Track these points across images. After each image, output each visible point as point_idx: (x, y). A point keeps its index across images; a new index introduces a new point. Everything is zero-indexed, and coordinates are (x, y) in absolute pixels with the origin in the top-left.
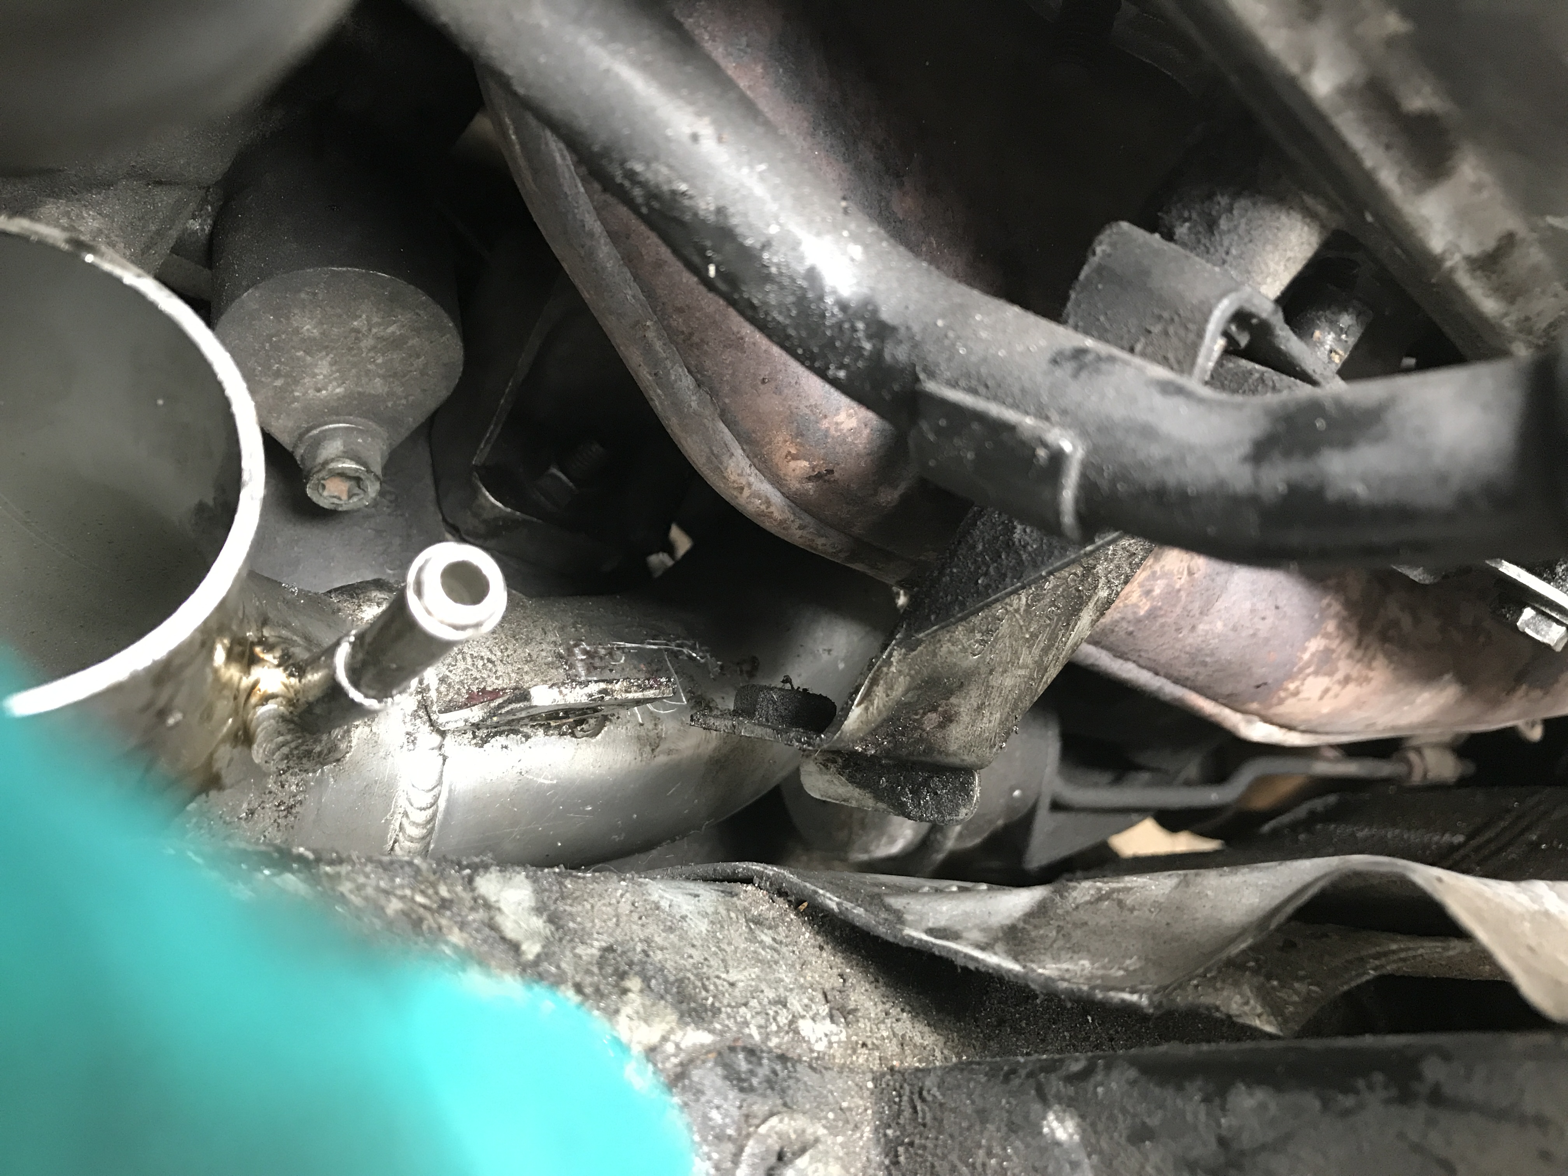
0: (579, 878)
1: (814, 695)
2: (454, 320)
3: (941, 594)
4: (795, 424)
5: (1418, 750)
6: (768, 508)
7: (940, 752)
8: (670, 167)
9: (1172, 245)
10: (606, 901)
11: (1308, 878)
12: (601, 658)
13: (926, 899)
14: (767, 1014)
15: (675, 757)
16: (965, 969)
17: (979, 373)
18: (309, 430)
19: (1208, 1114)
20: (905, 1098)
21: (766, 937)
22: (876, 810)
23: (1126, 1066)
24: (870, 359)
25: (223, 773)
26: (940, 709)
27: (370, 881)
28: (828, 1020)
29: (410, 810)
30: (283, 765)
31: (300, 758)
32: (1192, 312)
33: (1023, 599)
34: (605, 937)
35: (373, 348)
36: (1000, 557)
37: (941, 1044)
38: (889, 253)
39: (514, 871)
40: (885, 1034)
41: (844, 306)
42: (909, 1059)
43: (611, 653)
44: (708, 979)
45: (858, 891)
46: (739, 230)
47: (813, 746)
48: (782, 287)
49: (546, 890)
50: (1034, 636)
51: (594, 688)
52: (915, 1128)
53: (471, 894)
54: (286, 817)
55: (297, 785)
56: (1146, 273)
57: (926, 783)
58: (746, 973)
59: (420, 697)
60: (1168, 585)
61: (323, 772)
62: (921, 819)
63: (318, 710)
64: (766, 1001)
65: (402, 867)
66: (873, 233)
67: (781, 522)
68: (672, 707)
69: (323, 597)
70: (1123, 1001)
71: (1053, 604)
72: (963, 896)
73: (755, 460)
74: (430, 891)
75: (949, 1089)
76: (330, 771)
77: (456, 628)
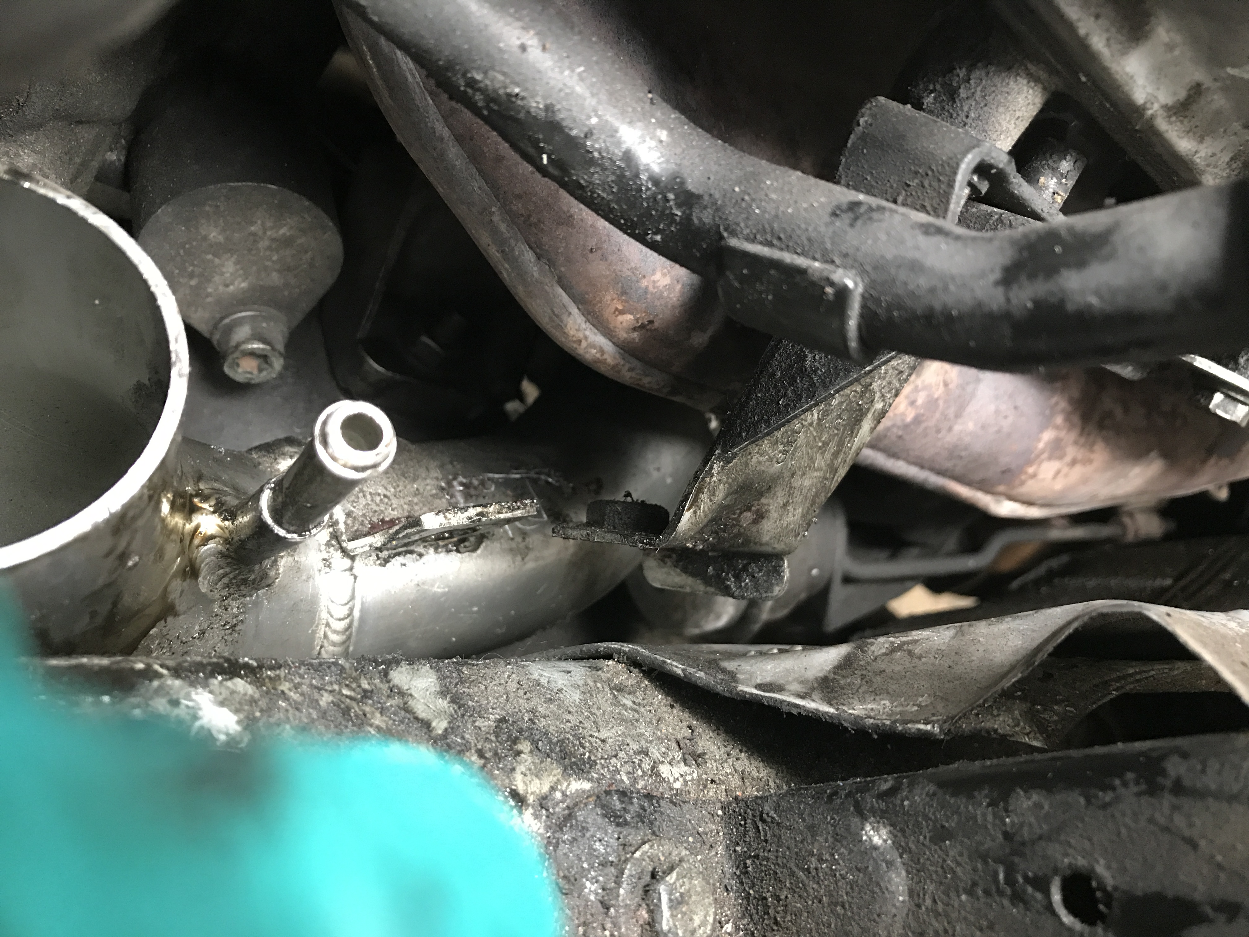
0: (473, 665)
1: (651, 505)
2: (332, 219)
3: (749, 415)
4: (620, 285)
5: (1131, 515)
6: (602, 355)
7: (755, 544)
8: (504, 74)
9: (922, 113)
10: (497, 682)
11: (1061, 622)
12: (475, 488)
13: (753, 661)
14: (633, 762)
15: (541, 563)
16: (790, 714)
17: (772, 229)
18: (222, 318)
19: (995, 815)
20: (749, 821)
21: (627, 701)
22: (706, 593)
23: (926, 782)
24: (680, 223)
25: (177, 602)
26: (753, 508)
27: (304, 681)
28: (682, 764)
29: (331, 621)
30: (225, 592)
31: (238, 586)
32: (942, 165)
33: (816, 414)
34: (498, 711)
35: (269, 248)
36: (796, 381)
37: (773, 775)
38: (690, 134)
39: (420, 664)
40: (728, 771)
41: (656, 181)
42: (749, 790)
43: (483, 483)
44: (584, 738)
45: (698, 658)
46: (564, 124)
47: (654, 545)
48: (604, 169)
49: (448, 677)
50: (826, 444)
51: (472, 512)
52: (759, 844)
53: (387, 685)
54: (231, 634)
55: (238, 608)
56: (902, 137)
57: (745, 569)
58: (614, 731)
59: (331, 530)
60: (928, 396)
61: (257, 595)
62: (743, 598)
63: (249, 546)
64: (631, 752)
65: (329, 667)
66: (676, 118)
67: (614, 367)
68: (535, 523)
69: (245, 454)
70: (919, 730)
71: (839, 417)
72: (783, 656)
73: (589, 317)
74: (354, 685)
75: (784, 811)
76: (264, 594)
77: (357, 469)
